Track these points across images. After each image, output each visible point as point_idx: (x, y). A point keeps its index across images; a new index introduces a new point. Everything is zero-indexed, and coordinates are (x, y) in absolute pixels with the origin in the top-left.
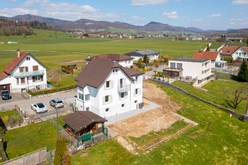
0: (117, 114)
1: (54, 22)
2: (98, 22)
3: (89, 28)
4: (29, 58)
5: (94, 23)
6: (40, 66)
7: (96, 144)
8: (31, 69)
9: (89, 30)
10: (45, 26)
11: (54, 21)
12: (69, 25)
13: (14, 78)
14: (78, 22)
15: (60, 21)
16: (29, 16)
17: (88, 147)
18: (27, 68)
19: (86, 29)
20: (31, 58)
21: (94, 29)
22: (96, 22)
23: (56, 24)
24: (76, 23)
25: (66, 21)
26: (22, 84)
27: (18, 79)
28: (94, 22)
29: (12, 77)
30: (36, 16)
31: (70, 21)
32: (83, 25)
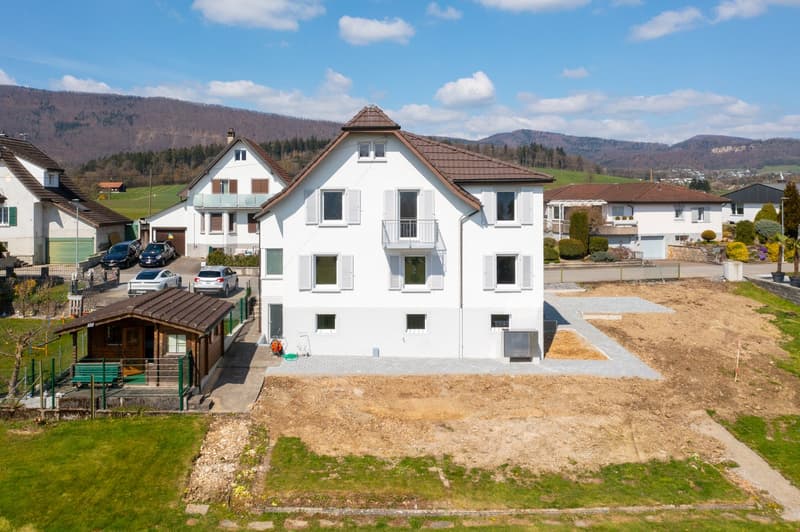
0: (377, 352)
1: (602, 148)
2: (760, 142)
3: (726, 165)
4: (244, 154)
5: (744, 147)
6: (275, 180)
7: (115, 415)
8: (245, 189)
9: (724, 171)
10: (561, 157)
11: (601, 145)
12: (651, 158)
13: (196, 212)
14: (683, 147)
15: (622, 147)
16: (527, 133)
17: (75, 412)
18: (234, 186)
19: (713, 168)
20: (248, 155)
21: (745, 168)
22: (754, 142)
23: (605, 155)
24: (677, 150)
25: (642, 144)
26: (213, 232)
27: (203, 214)
28: (747, 145)
29: (191, 209)
30: (548, 133)
31: (656, 144)
32: (702, 155)
